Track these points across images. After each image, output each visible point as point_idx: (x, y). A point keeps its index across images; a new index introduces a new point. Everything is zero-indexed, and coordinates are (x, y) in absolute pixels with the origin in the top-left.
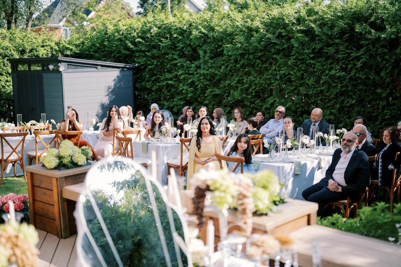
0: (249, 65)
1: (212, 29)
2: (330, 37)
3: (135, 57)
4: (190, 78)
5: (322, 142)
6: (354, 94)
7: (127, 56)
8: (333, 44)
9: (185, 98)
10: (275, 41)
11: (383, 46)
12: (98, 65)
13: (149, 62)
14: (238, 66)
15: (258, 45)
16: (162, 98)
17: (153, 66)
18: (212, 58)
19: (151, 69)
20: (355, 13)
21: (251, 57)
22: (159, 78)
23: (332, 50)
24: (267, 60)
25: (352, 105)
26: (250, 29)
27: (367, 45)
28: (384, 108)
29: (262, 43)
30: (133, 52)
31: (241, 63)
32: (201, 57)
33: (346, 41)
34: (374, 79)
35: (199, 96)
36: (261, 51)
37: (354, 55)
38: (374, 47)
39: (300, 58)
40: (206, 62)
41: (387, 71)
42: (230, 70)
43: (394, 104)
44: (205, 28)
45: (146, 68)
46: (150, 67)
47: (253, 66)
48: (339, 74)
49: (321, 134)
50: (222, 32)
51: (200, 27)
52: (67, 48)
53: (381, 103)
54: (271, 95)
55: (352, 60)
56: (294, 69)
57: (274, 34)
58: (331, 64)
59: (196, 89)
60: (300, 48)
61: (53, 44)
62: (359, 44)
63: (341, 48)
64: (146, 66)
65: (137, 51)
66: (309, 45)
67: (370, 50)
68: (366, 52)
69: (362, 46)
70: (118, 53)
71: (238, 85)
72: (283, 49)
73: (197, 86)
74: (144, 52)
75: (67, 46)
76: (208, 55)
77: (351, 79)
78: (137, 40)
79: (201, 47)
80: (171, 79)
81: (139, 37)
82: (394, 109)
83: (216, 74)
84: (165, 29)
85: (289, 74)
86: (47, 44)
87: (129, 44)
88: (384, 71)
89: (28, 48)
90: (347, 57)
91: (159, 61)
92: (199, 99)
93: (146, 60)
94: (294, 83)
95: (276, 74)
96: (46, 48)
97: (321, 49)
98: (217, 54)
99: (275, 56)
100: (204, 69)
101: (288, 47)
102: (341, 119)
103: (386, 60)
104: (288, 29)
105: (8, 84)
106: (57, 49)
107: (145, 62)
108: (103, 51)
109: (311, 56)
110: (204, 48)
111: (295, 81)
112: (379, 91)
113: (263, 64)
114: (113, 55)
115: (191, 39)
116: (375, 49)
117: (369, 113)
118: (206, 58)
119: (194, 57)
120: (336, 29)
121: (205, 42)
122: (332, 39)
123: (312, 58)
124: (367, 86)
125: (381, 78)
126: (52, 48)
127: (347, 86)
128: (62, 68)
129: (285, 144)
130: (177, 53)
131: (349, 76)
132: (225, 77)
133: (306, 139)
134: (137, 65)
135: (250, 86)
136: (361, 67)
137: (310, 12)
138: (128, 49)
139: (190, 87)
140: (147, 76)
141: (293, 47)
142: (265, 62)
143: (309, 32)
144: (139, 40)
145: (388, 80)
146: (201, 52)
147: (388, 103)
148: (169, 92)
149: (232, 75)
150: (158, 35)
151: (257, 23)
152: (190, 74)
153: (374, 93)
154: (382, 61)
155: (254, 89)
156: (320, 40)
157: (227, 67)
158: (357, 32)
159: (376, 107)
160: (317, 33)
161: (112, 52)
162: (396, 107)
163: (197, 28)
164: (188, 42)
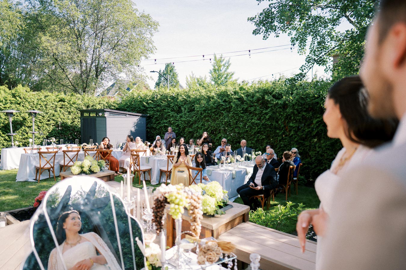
0: (208, 116)
1: (189, 97)
2: (251, 102)
3: (148, 111)
4: (176, 123)
5: (248, 159)
6: (264, 133)
7: (144, 110)
8: (253, 106)
10: (222, 103)
11: (280, 108)
12: (126, 114)
13: (155, 114)
14: (202, 116)
15: (213, 105)
16: (162, 133)
17: (157, 116)
18: (188, 112)
19: (156, 118)
20: (265, 90)
21: (209, 112)
22: (161, 122)
23: (252, 109)
24: (218, 114)
25: (263, 139)
26: (209, 98)
27: (271, 107)
28: (280, 141)
29: (215, 105)
30: (147, 108)
31: (204, 115)
32: (183, 111)
33: (260, 104)
34: (275, 125)
35: (181, 132)
36: (215, 109)
37: (264, 112)
38: (275, 108)
39: (236, 113)
40: (185, 114)
41: (282, 121)
42: (198, 118)
43: (285, 139)
44: (185, 96)
45: (153, 116)
46: (155, 116)
47: (210, 117)
48: (257, 122)
49: (247, 154)
50: (194, 99)
51: (183, 95)
52: (112, 106)
53: (279, 138)
54: (220, 133)
55: (263, 115)
56: (232, 119)
57: (222, 100)
58: (252, 116)
59: (180, 128)
60: (236, 107)
61: (105, 103)
62: (267, 106)
63: (258, 108)
64: (153, 115)
65: (149, 108)
66: (241, 106)
67: (273, 110)
68: (271, 110)
69: (269, 107)
70: (139, 108)
71: (202, 127)
72: (227, 108)
73: (180, 127)
74: (153, 108)
75: (112, 104)
76: (187, 110)
77: (263, 125)
78: (149, 102)
79: (183, 106)
80: (166, 123)
81: (150, 100)
82: (286, 141)
83: (190, 121)
84: (164, 96)
85: (230, 121)
86: (102, 103)
87: (145, 104)
88: (280, 121)
89: (91, 104)
90: (261, 113)
91: (160, 113)
92: (181, 134)
93: (153, 113)
94: (232, 126)
95: (223, 121)
96: (100, 105)
97: (247, 108)
98: (191, 110)
99: (222, 112)
100: (184, 118)
101: (229, 107)
102: (257, 146)
103: (281, 115)
104: (229, 97)
105: (79, 123)
106: (107, 105)
108: (131, 107)
109: (242, 112)
110: (184, 106)
111: (233, 125)
112: (278, 131)
113: (216, 116)
114: (136, 109)
115: (178, 102)
116: (276, 109)
117: (272, 143)
118: (186, 112)
119: (179, 111)
120: (255, 98)
121: (185, 104)
122: (253, 103)
123: (242, 113)
124: (271, 128)
125: (279, 124)
126: (104, 105)
127: (260, 128)
128: (106, 115)
129: (227, 160)
130: (170, 109)
131: (262, 123)
132: (195, 122)
133: (238, 157)
134: (148, 115)
135: (208, 128)
136: (268, 118)
137: (241, 89)
138: (144, 106)
139: (177, 127)
140: (154, 121)
141: (232, 107)
142: (217, 115)
143: (240, 99)
144: (151, 101)
145: (282, 126)
146: (183, 109)
147: (283, 138)
148: (165, 130)
149: (199, 122)
150: (160, 99)
151: (213, 94)
152: (177, 120)
153: (275, 132)
154: (279, 116)
155: (211, 129)
156: (247, 104)
157: (196, 117)
158: (266, 100)
159: (276, 140)
160: (245, 99)
161: (136, 108)
162: (286, 140)
163: (181, 96)
164: (176, 103)
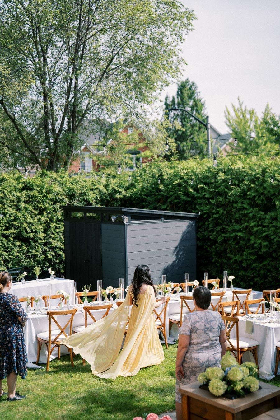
12: (161, 215)
13: (213, 211)
17: (218, 216)
19: (216, 218)
52: (117, 192)
59: (271, 243)
61: (102, 187)
74: (208, 199)
81: (202, 182)
86: (96, 187)
89: (78, 192)
96: (95, 191)
107: (208, 210)
119: (269, 207)
126: (100, 192)
128: (126, 220)
134: (200, 213)
139: (265, 241)
144: (202, 186)
148: (237, 244)
164: (261, 190)
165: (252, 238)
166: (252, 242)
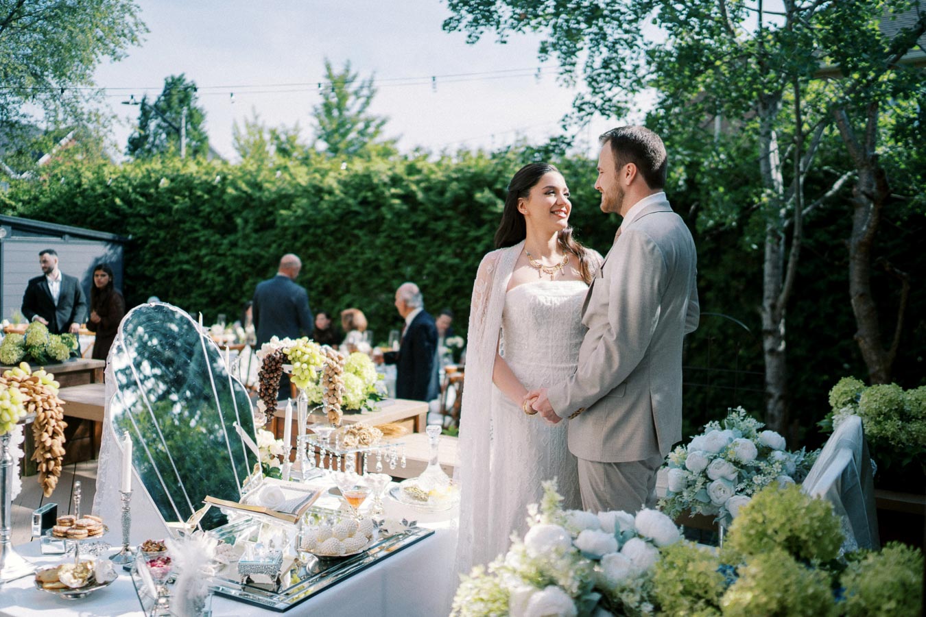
1: (257, 186)
2: (439, 205)
3: (128, 224)
4: (219, 262)
7: (115, 222)
8: (443, 217)
9: (209, 293)
10: (357, 208)
12: (63, 232)
13: (152, 234)
15: (330, 213)
16: (171, 293)
17: (157, 241)
18: (256, 231)
19: (153, 246)
21: (319, 231)
22: (166, 260)
23: (440, 226)
24: (343, 237)
26: (319, 191)
29: (337, 211)
30: (125, 216)
32: (240, 228)
35: (233, 290)
36: (335, 223)
39: (395, 235)
40: (246, 237)
44: (247, 185)
45: (145, 243)
46: (153, 241)
47: (321, 246)
48: (451, 261)
50: (275, 192)
51: (239, 182)
54: (347, 291)
56: (385, 252)
57: (356, 198)
58: (440, 246)
59: (228, 279)
60: (394, 220)
62: (479, 220)
63: (456, 223)
64: (145, 239)
65: (132, 215)
66: (409, 217)
69: (483, 223)
70: (99, 216)
72: (370, 222)
73: (231, 273)
74: (144, 217)
78: (132, 198)
79: (240, 212)
80: (187, 262)
81: (137, 193)
83: (262, 257)
84: (181, 181)
85: (377, 259)
91: (168, 233)
93: (146, 231)
95: (357, 260)
97: (425, 224)
98: (265, 225)
99: (356, 232)
100: (243, 247)
101: (377, 220)
104: (377, 192)
107: (144, 233)
109: (411, 233)
110: (245, 214)
113: (337, 243)
114: (89, 219)
115: (224, 201)
118: (248, 230)
119: (227, 228)
120: (448, 195)
121: (246, 206)
122: (443, 210)
123: (412, 237)
128: (2, 232)
130: (200, 221)
134: (130, 237)
137: (412, 170)
138: (117, 210)
139: (219, 275)
140: (147, 256)
141: (384, 218)
142: (340, 240)
143: (408, 197)
144: (137, 197)
146: (239, 221)
148: (182, 282)
150: (170, 191)
151: (331, 181)
152: (220, 255)
155: (322, 281)
156: (425, 211)
158: (477, 202)
160: (420, 199)
161: (87, 216)
163: (234, 183)
164: (218, 204)
165: (204, 272)
166: (203, 278)
